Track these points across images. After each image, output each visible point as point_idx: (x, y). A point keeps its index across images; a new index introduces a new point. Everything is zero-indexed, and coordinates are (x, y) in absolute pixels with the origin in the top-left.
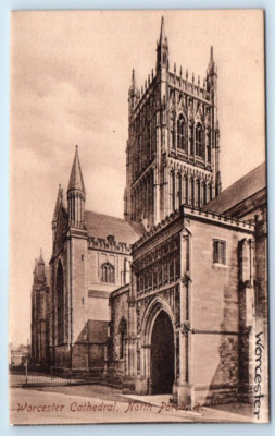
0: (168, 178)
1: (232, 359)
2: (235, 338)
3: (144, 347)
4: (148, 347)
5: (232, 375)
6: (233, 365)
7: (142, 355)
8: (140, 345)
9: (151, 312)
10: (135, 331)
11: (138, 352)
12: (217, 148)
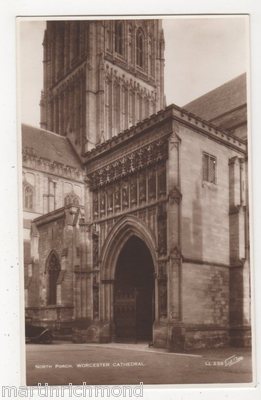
0: (105, 87)
1: (223, 295)
2: (227, 272)
3: (105, 282)
4: (110, 282)
5: (222, 315)
6: (223, 303)
7: (101, 293)
8: (99, 281)
9: (117, 238)
10: (90, 263)
11: (96, 289)
12: (162, 60)
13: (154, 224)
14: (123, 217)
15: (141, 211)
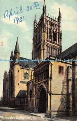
1: (65, 103)
2: (66, 96)
4: (38, 98)
5: (64, 108)
6: (65, 105)
7: (37, 101)
8: (36, 98)
9: (39, 88)
10: (35, 94)
11: (35, 100)
12: (61, 39)
13: (46, 85)
14: (41, 83)
15: (44, 82)
